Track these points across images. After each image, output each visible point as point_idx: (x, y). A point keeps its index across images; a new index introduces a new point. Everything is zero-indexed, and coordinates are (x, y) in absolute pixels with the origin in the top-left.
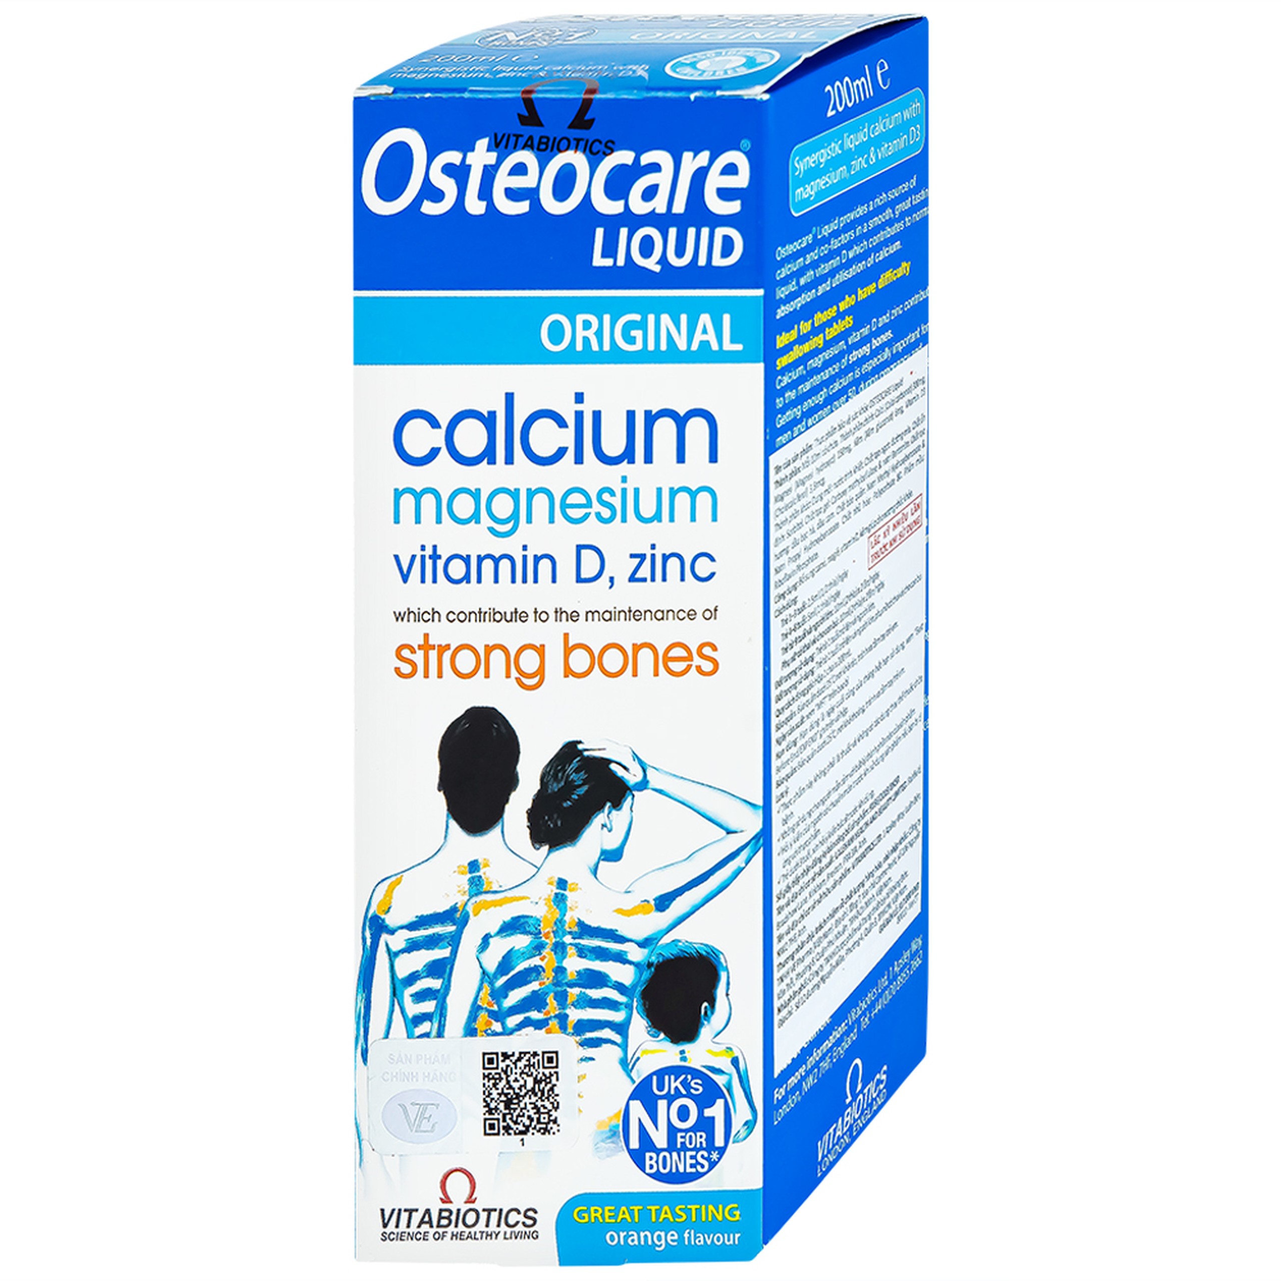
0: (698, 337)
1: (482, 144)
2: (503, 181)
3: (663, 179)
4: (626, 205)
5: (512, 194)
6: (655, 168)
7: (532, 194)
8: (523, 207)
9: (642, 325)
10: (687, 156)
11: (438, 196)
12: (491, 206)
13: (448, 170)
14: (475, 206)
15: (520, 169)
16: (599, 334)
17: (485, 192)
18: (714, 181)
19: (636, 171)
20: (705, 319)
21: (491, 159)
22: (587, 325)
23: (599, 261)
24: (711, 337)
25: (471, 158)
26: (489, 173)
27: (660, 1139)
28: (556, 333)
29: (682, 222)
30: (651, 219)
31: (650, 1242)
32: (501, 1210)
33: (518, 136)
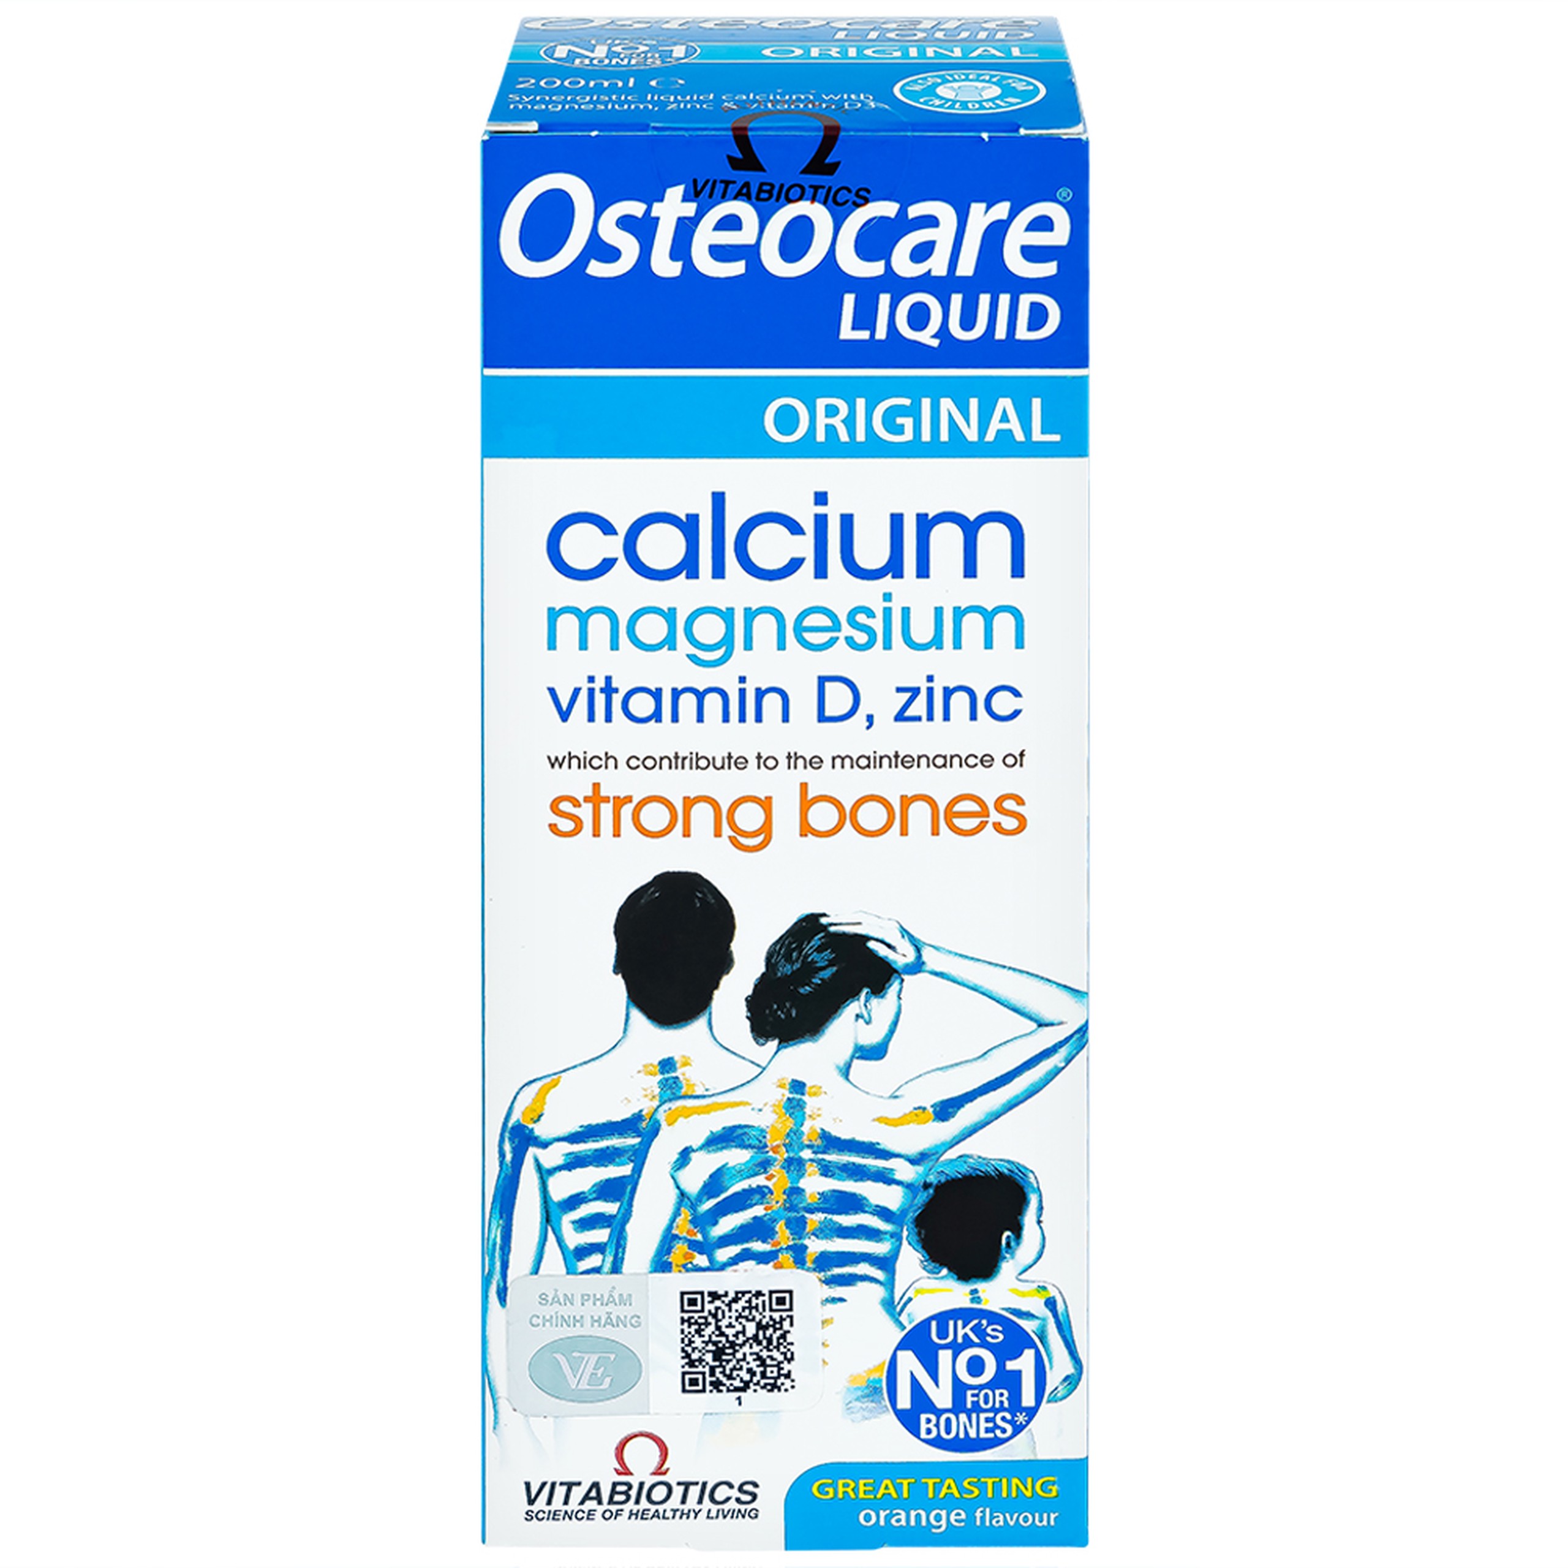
0: (995, 425)
1: (675, 193)
2: (705, 236)
3: (943, 236)
4: (888, 266)
5: (719, 253)
6: (931, 221)
7: (750, 253)
8: (737, 268)
9: (914, 412)
10: (977, 209)
11: (611, 254)
12: (689, 266)
13: (626, 223)
14: (665, 266)
15: (731, 223)
16: (850, 422)
17: (681, 249)
18: (1017, 237)
19: (902, 225)
20: (1005, 403)
21: (690, 209)
22: (831, 411)
23: (847, 332)
24: (1015, 425)
25: (657, 209)
26: (685, 229)
27: (942, 1397)
28: (787, 420)
29: (970, 288)
30: (925, 283)
31: (924, 1523)
32: (704, 1484)
33: (727, 183)
